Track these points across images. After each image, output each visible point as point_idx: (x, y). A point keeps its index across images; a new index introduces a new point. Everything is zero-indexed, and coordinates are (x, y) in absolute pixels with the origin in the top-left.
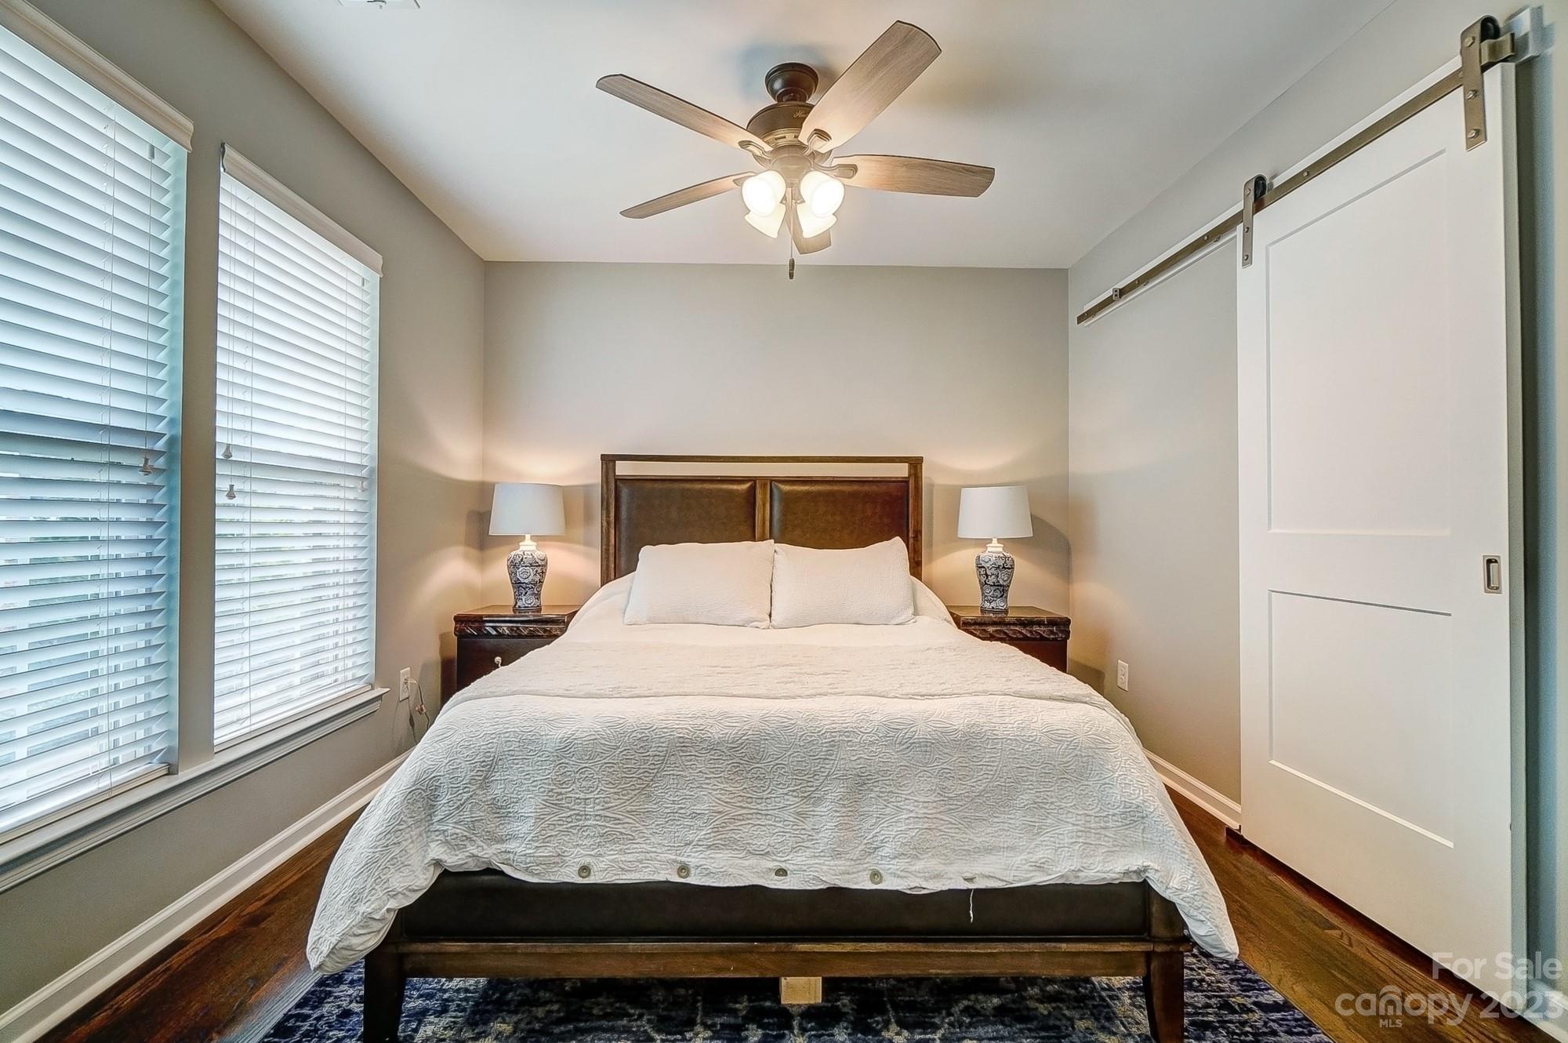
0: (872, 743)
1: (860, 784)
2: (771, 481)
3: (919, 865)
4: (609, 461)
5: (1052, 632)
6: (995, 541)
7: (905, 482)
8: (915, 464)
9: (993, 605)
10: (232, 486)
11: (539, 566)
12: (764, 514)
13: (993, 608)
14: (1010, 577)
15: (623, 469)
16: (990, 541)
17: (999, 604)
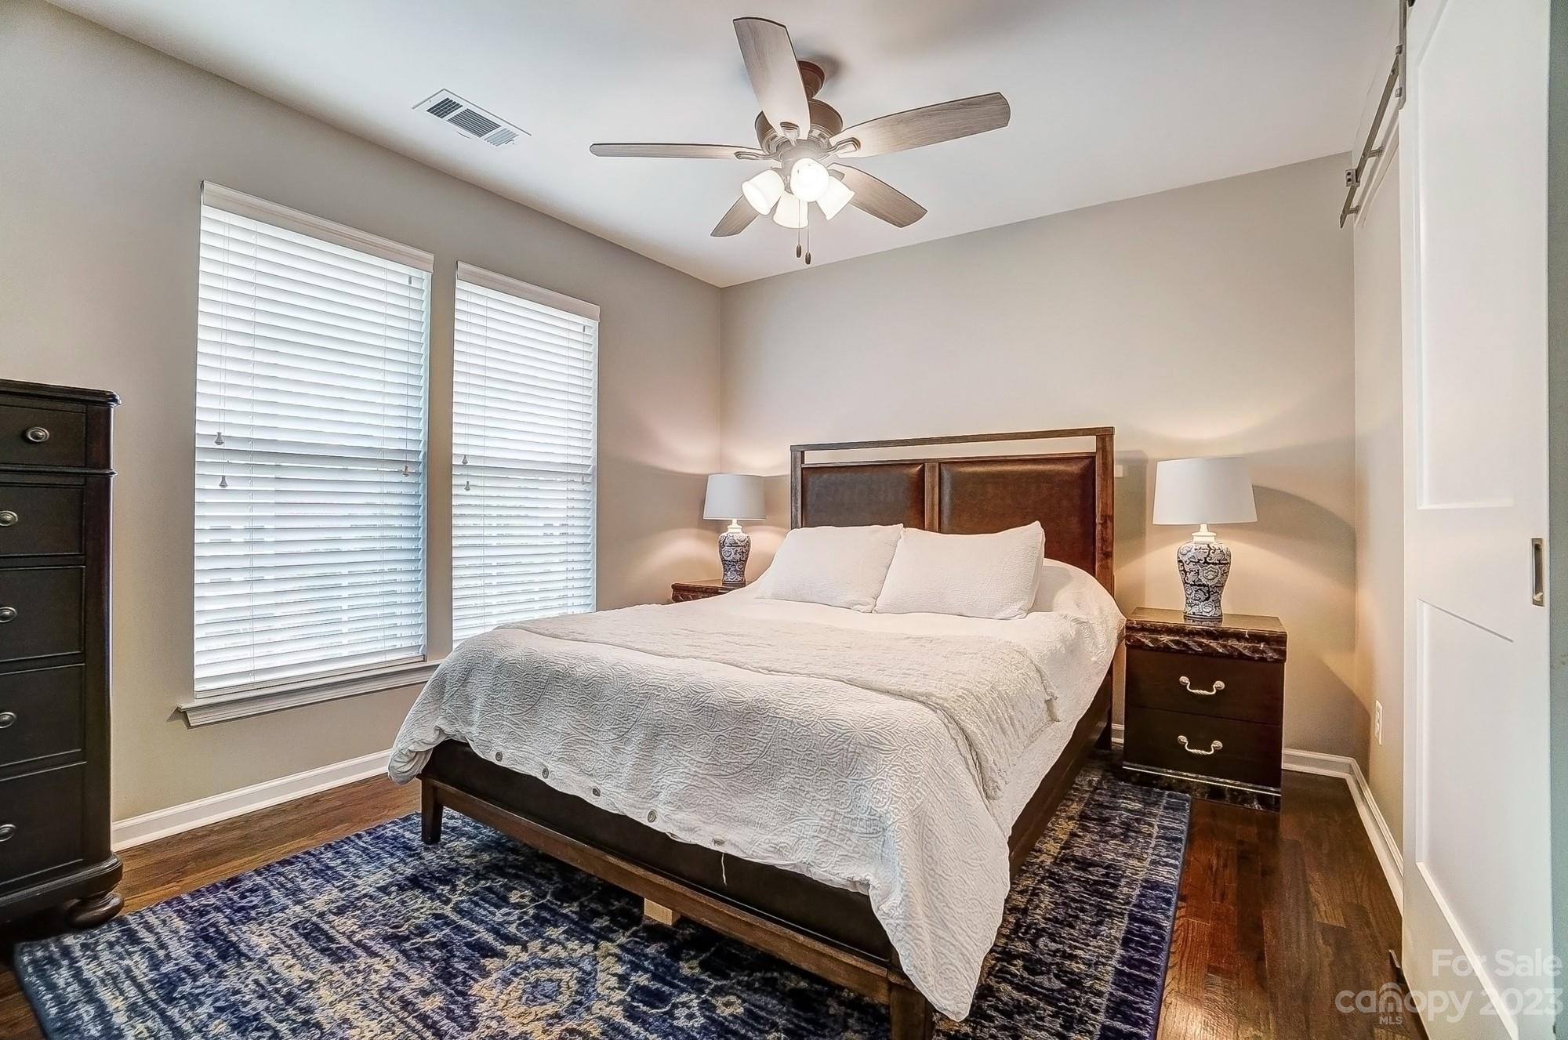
0: (673, 700)
1: (655, 734)
2: (940, 463)
3: (680, 816)
4: (799, 452)
5: (1255, 650)
6: (1204, 527)
7: (1091, 457)
8: (1105, 436)
9: (1194, 610)
10: (468, 482)
11: (739, 546)
12: (933, 498)
13: (1194, 614)
14: (1225, 573)
15: (813, 458)
16: (1197, 528)
17: (1207, 610)
